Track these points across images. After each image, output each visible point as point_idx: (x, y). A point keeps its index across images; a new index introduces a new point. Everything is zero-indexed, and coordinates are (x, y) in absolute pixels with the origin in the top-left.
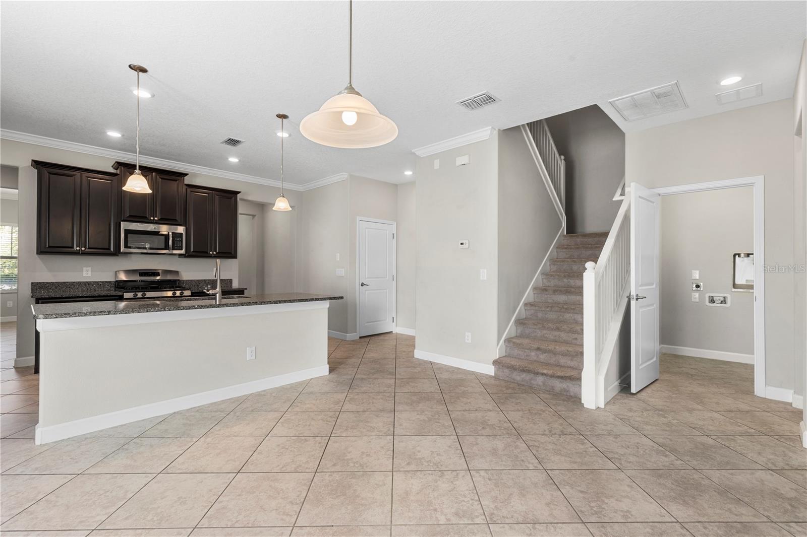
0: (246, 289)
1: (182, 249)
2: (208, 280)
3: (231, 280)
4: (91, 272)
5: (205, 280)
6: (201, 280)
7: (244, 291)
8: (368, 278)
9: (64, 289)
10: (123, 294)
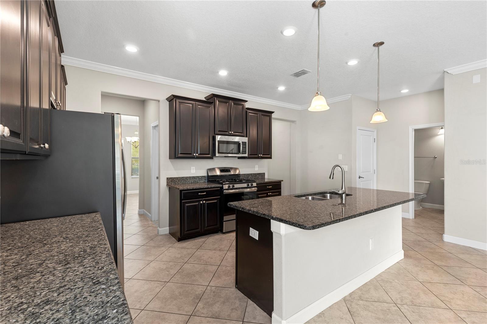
0: (283, 181)
1: (246, 153)
2: (253, 174)
3: (265, 173)
4: (195, 170)
5: (251, 174)
6: (250, 174)
7: (281, 182)
8: (362, 172)
9: (182, 182)
10: (223, 186)
